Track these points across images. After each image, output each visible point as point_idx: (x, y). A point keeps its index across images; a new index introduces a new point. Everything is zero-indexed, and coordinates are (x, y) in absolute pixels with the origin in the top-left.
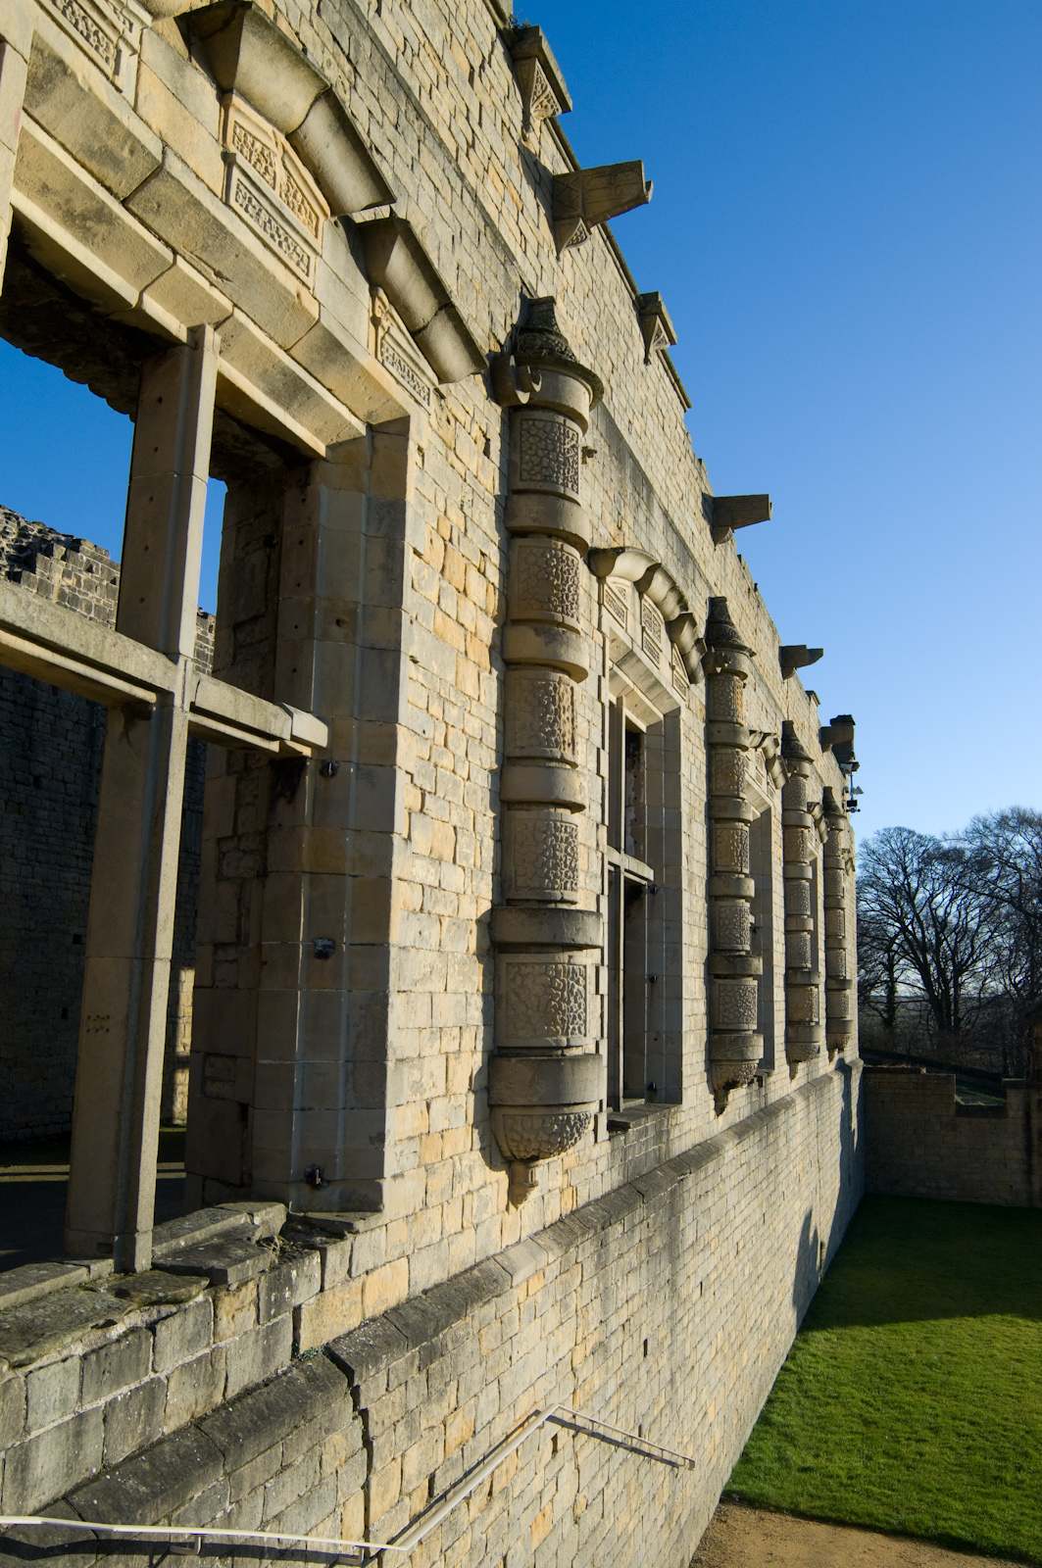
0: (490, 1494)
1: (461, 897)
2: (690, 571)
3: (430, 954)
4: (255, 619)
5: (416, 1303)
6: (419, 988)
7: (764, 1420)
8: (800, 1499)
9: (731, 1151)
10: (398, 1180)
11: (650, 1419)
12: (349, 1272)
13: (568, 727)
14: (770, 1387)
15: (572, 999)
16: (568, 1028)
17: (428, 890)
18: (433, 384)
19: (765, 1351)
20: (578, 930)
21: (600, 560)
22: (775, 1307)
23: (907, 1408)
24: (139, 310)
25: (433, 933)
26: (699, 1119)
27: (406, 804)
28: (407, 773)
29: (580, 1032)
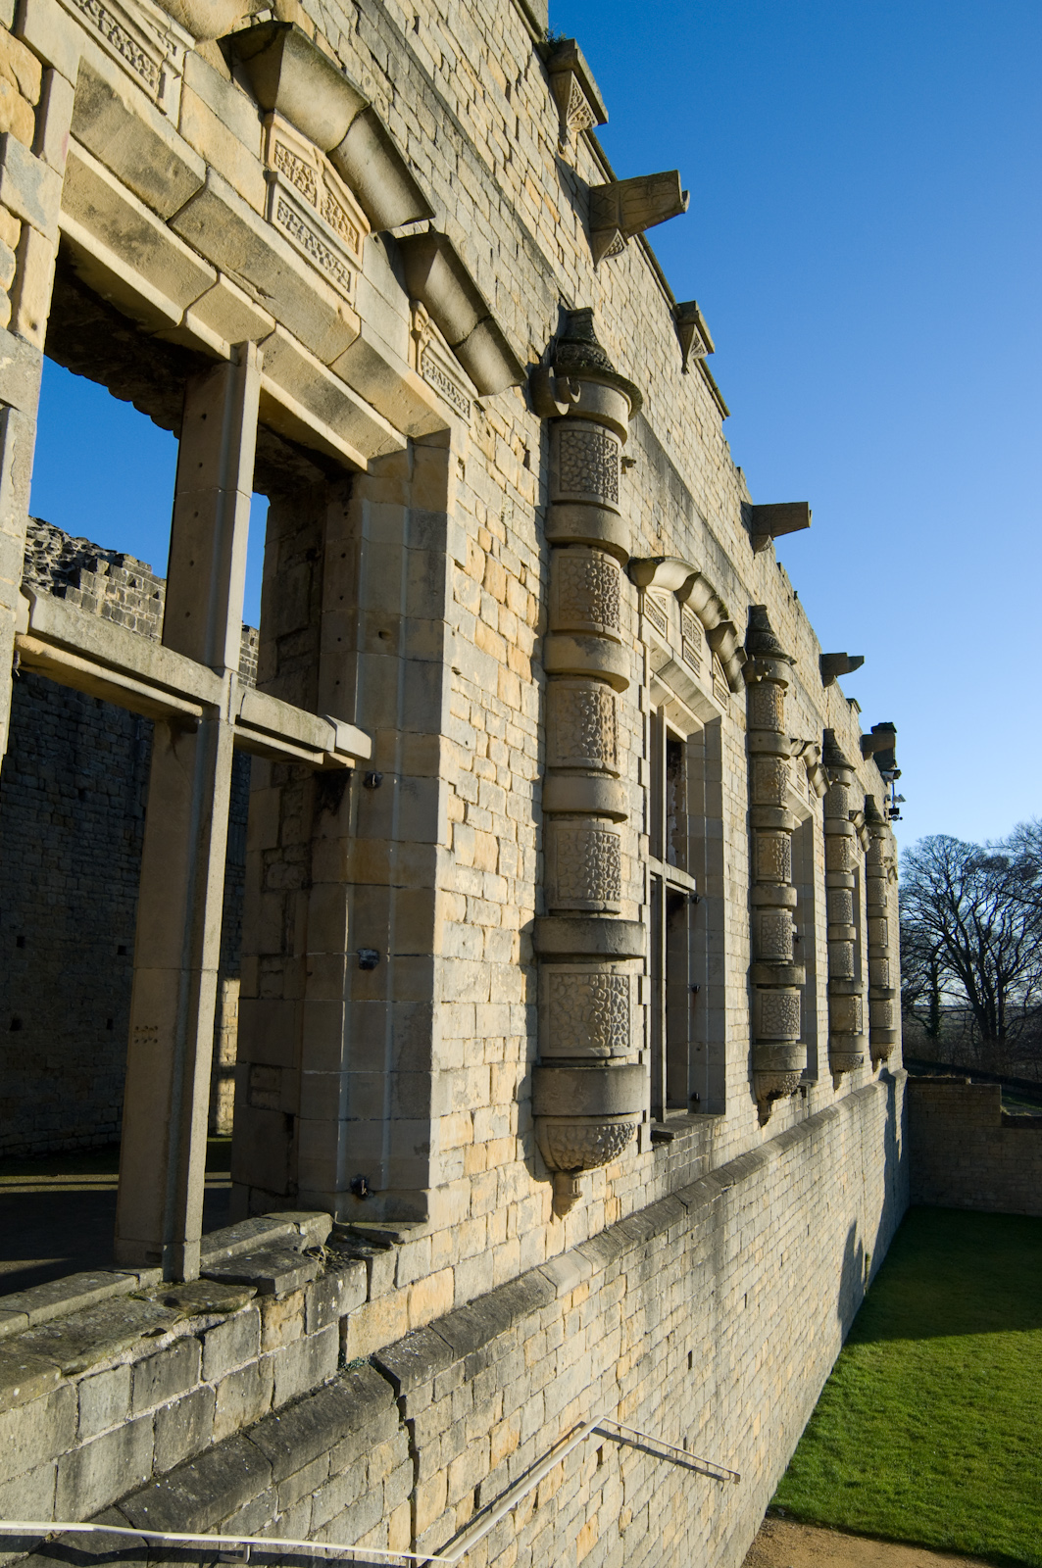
0: (536, 1505)
1: (504, 907)
2: (730, 580)
3: (474, 964)
4: (299, 631)
5: (461, 1314)
6: (463, 998)
7: (810, 1434)
8: (847, 1515)
9: (775, 1162)
10: (443, 1191)
11: (695, 1432)
12: (395, 1282)
13: (609, 737)
14: (816, 1400)
15: (615, 1009)
16: (612, 1038)
17: (471, 901)
18: (473, 397)
19: (810, 1364)
20: (621, 940)
21: (640, 570)
22: (820, 1319)
23: (955, 1422)
24: (183, 329)
25: (477, 944)
26: (742, 1129)
27: (449, 815)
28: (450, 783)
29: (623, 1042)
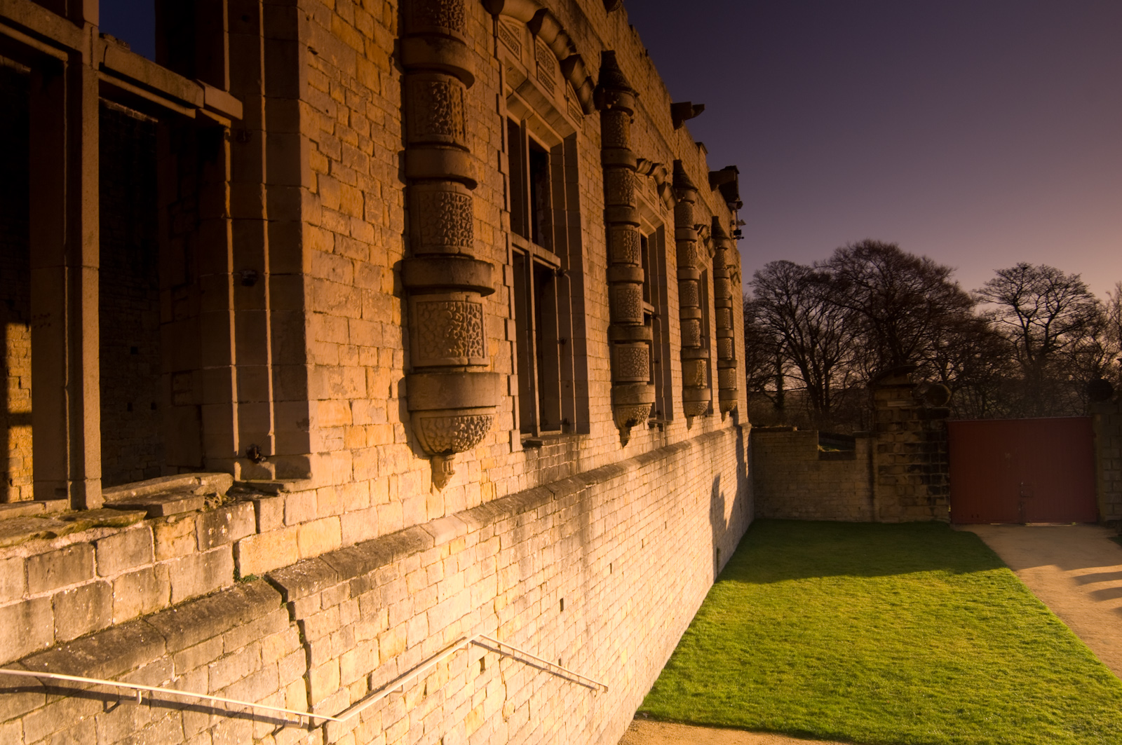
0: (425, 693)
1: (372, 248)
3: (344, 287)
5: (348, 551)
6: (336, 312)
7: (670, 666)
9: (633, 472)
10: (324, 457)
11: (569, 655)
12: (284, 521)
13: (459, 119)
14: (676, 645)
15: (471, 328)
16: (468, 351)
17: (339, 238)
19: (670, 619)
20: (472, 275)
22: (678, 589)
25: (346, 271)
27: (312, 166)
28: (311, 140)
29: (479, 354)
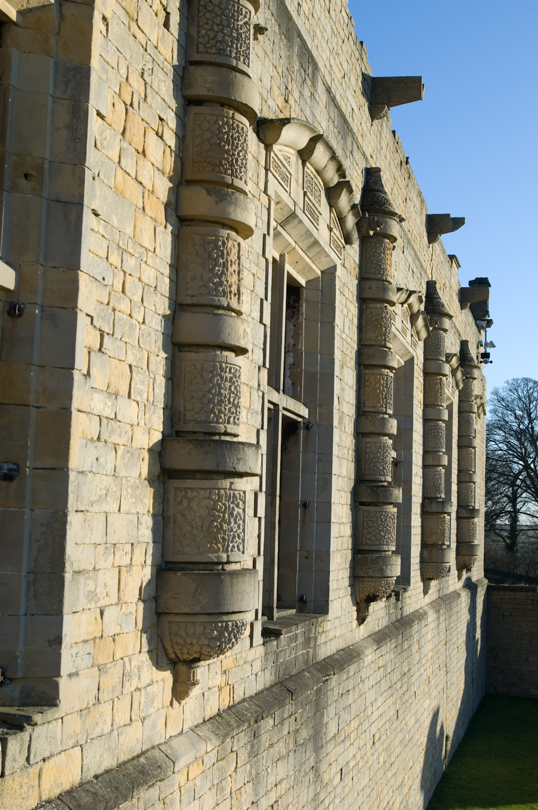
1: (135, 428)
2: (349, 143)
3: (106, 478)
5: (88, 787)
6: (95, 508)
9: (370, 655)
10: (74, 679)
12: (28, 759)
13: (234, 279)
15: (232, 520)
16: (228, 546)
17: (104, 421)
20: (239, 460)
21: (268, 129)
22: (405, 790)
25: (109, 460)
26: (343, 627)
27: (86, 344)
28: (87, 315)
29: (239, 550)
